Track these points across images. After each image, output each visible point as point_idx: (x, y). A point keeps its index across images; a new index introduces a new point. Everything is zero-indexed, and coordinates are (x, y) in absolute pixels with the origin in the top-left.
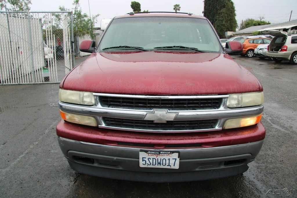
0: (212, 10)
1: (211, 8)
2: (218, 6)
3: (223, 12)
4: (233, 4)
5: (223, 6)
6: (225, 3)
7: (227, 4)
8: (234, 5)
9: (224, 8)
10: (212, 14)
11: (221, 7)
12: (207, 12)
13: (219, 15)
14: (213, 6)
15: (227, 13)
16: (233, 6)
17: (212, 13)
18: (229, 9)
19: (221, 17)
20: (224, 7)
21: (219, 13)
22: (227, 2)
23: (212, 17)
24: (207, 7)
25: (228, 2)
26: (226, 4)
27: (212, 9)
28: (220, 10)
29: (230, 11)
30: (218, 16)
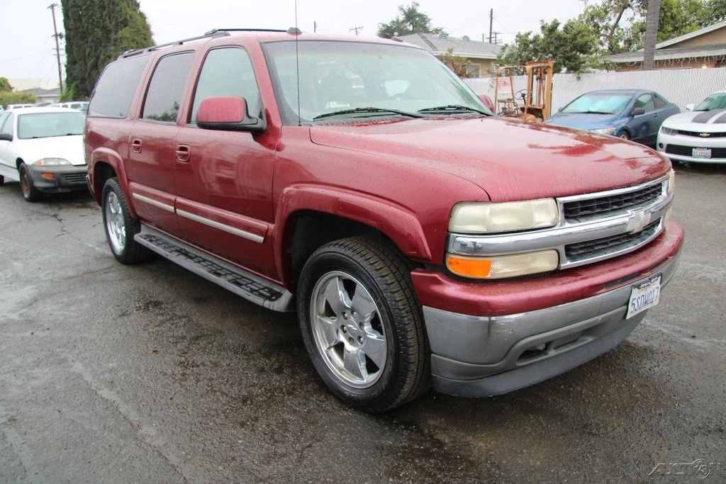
0: (90, 31)
1: (88, 27)
2: (108, 21)
3: (126, 38)
4: (145, 18)
5: (122, 22)
6: (126, 14)
7: (131, 18)
8: (147, 20)
9: (126, 26)
10: (92, 41)
11: (117, 24)
12: (74, 37)
13: (114, 45)
14: (91, 20)
15: (133, 41)
16: (145, 22)
17: (90, 39)
18: (139, 29)
19: (122, 48)
20: (125, 23)
21: (116, 40)
22: (130, 13)
23: (91, 48)
24: (72, 22)
25: (134, 14)
26: (128, 18)
27: (90, 27)
28: (116, 32)
29: (140, 34)
30: (112, 48)
